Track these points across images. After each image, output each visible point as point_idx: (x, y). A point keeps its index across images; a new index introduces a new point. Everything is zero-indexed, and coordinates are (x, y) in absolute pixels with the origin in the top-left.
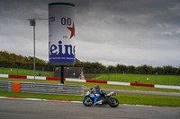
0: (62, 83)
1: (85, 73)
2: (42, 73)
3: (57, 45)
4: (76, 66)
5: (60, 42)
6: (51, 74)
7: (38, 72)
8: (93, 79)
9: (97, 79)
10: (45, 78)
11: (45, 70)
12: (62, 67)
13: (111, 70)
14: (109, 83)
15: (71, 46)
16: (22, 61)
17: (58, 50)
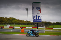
0: (38, 29)
1: (45, 25)
2: (31, 26)
3: (35, 16)
4: (42, 23)
5: (36, 15)
6: (34, 26)
7: (29, 26)
8: (48, 27)
9: (49, 27)
10: (31, 28)
11: (32, 25)
12: (37, 23)
13: (54, 24)
14: (53, 28)
15: (40, 17)
16: (24, 22)
17: (36, 18)
